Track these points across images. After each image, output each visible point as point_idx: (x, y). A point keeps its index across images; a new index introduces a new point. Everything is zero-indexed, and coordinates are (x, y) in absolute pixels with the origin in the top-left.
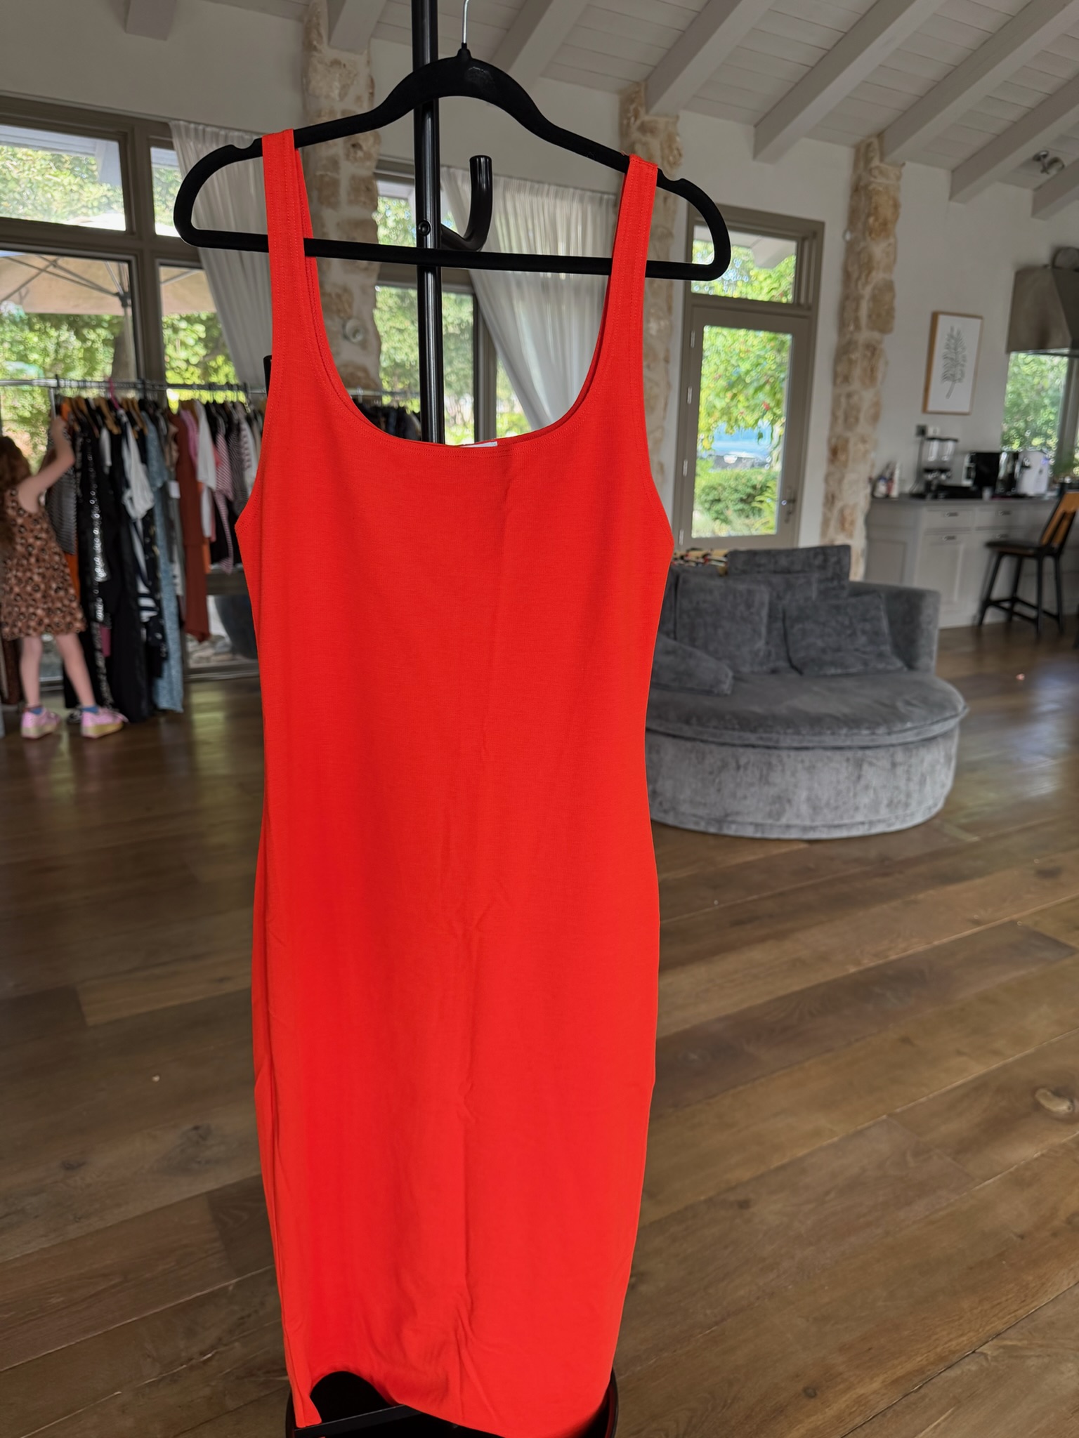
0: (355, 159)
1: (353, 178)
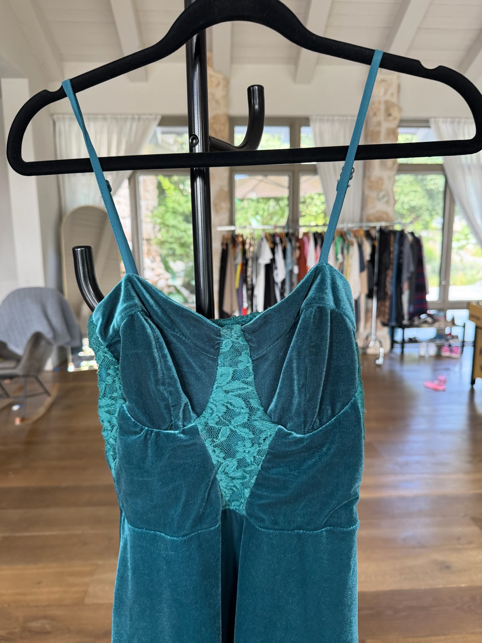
0: (389, 121)
1: (387, 128)
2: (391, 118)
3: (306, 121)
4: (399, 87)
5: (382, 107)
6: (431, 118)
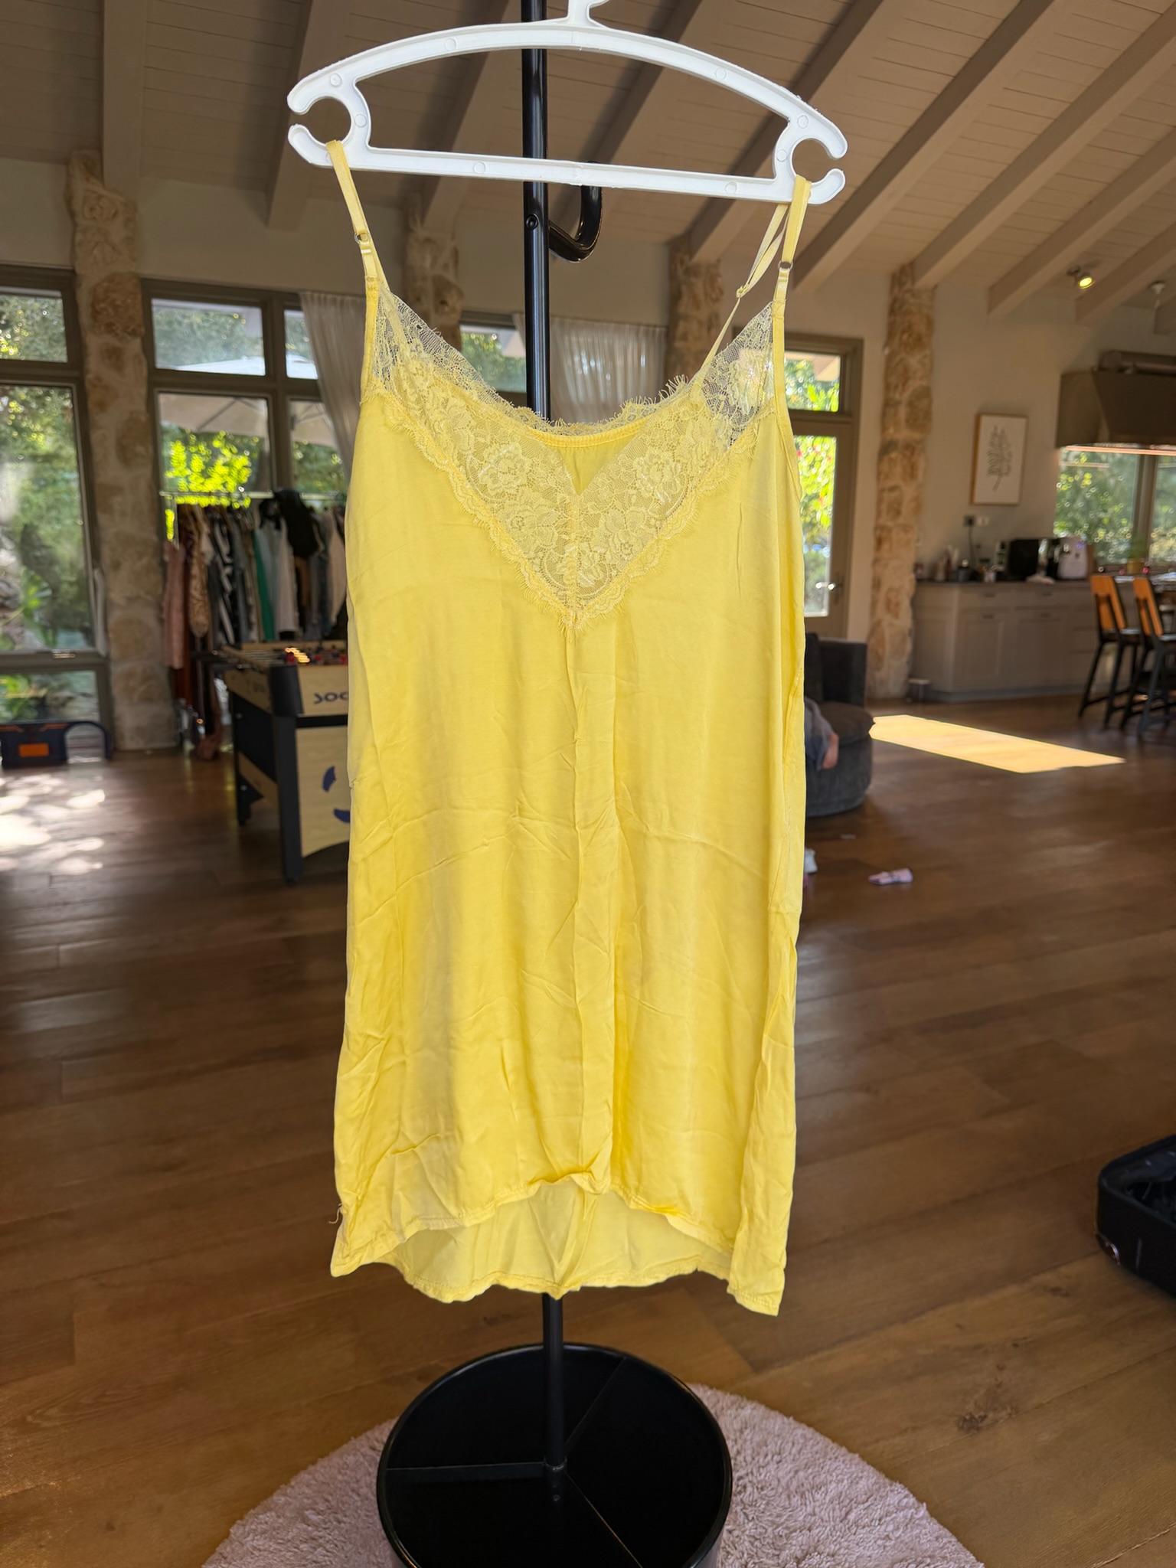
2: (447, 309)
3: (294, 301)
4: (456, 253)
5: (429, 286)
6: (515, 312)
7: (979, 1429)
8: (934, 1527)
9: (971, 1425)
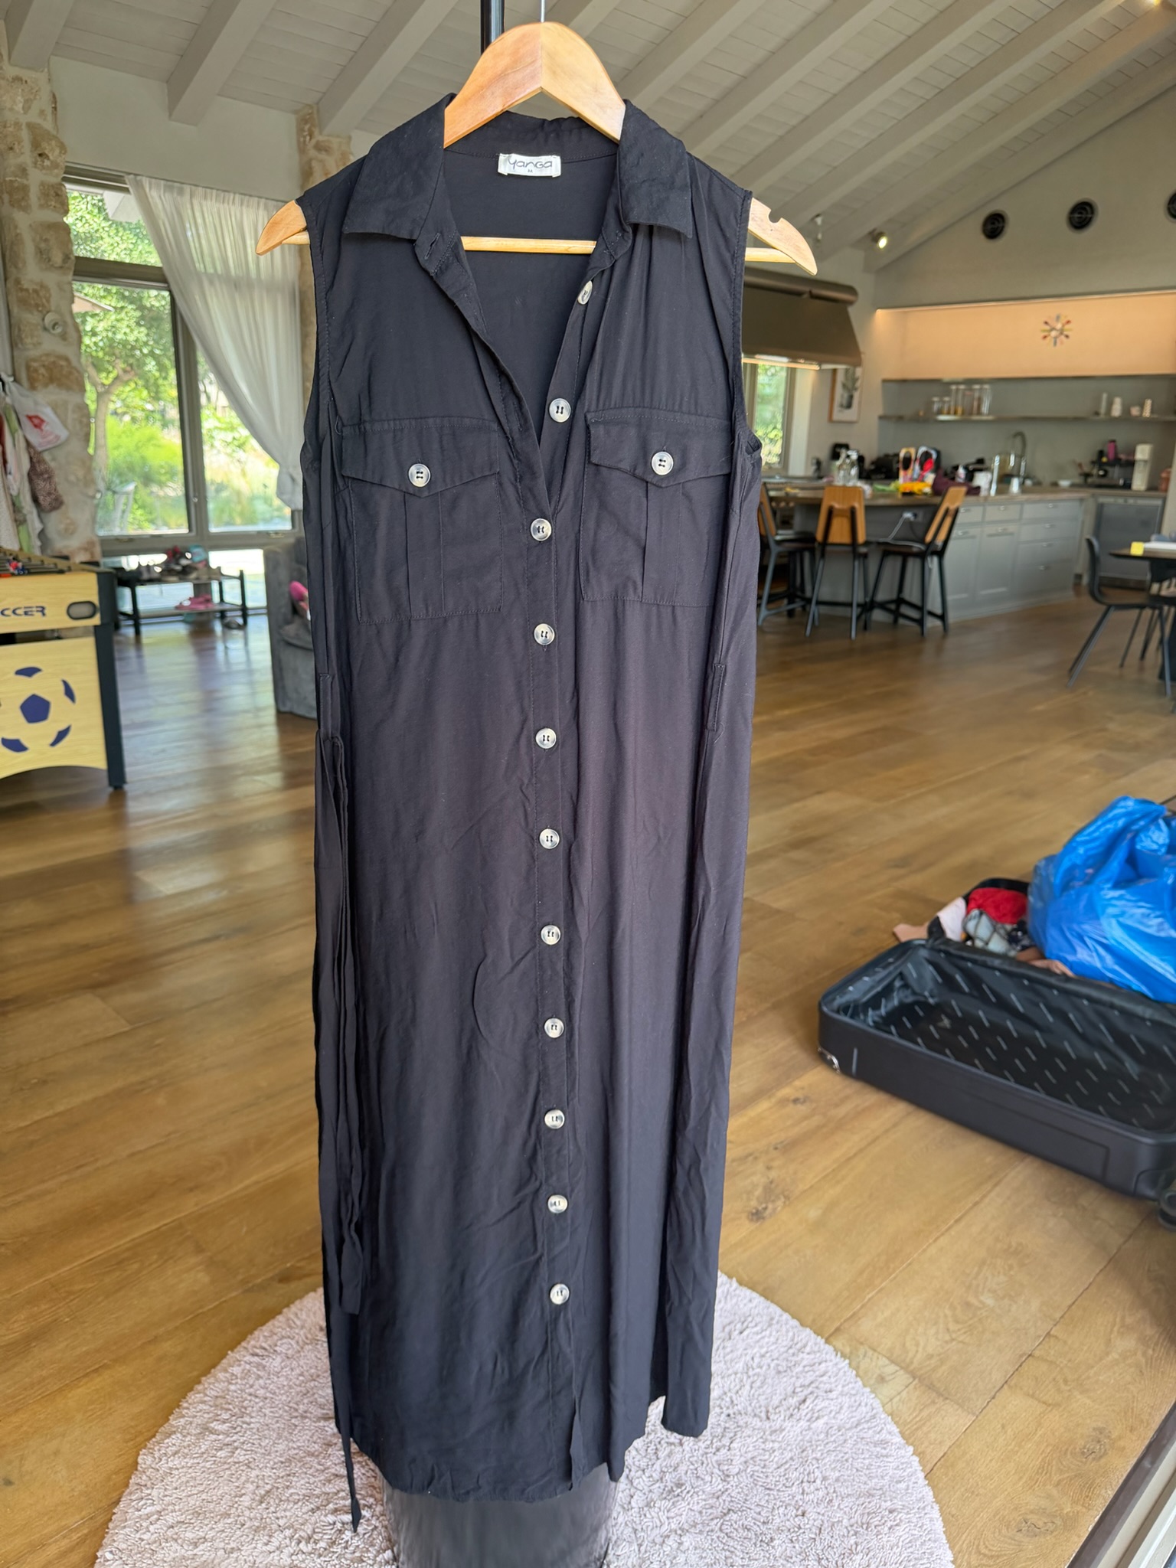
0: (43, 168)
1: (42, 184)
2: (47, 163)
4: (54, 96)
5: (25, 134)
6: (126, 172)
7: (764, 1218)
8: (747, 1293)
9: (757, 1215)
